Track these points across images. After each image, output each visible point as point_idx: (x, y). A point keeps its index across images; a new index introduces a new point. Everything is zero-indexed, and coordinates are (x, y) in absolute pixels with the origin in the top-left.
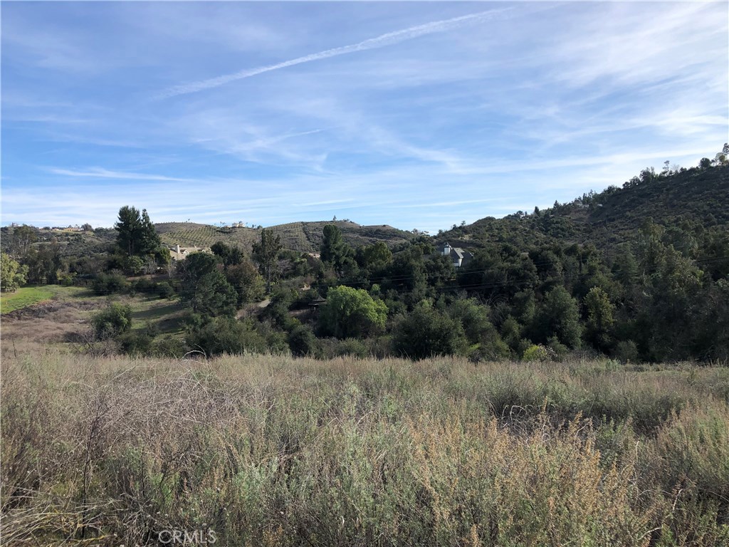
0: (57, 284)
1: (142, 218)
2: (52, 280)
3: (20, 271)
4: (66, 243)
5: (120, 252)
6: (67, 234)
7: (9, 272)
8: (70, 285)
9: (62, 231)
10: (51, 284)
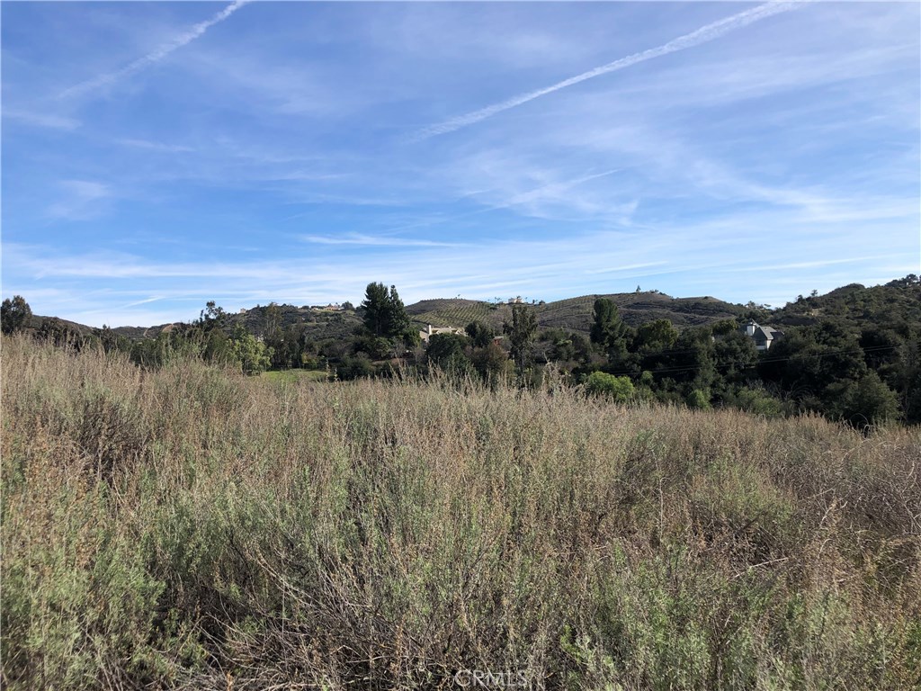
0: (302, 367)
1: (390, 296)
2: (297, 364)
3: (266, 353)
4: (325, 323)
5: (366, 333)
6: (326, 314)
7: (255, 354)
8: (314, 369)
9: (322, 310)
10: (296, 367)
